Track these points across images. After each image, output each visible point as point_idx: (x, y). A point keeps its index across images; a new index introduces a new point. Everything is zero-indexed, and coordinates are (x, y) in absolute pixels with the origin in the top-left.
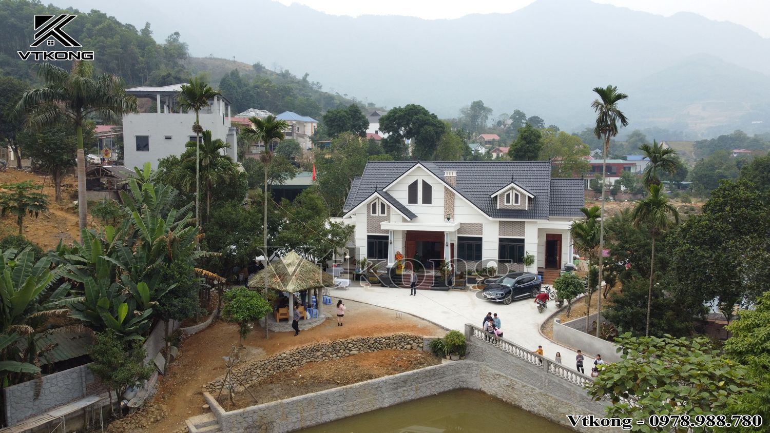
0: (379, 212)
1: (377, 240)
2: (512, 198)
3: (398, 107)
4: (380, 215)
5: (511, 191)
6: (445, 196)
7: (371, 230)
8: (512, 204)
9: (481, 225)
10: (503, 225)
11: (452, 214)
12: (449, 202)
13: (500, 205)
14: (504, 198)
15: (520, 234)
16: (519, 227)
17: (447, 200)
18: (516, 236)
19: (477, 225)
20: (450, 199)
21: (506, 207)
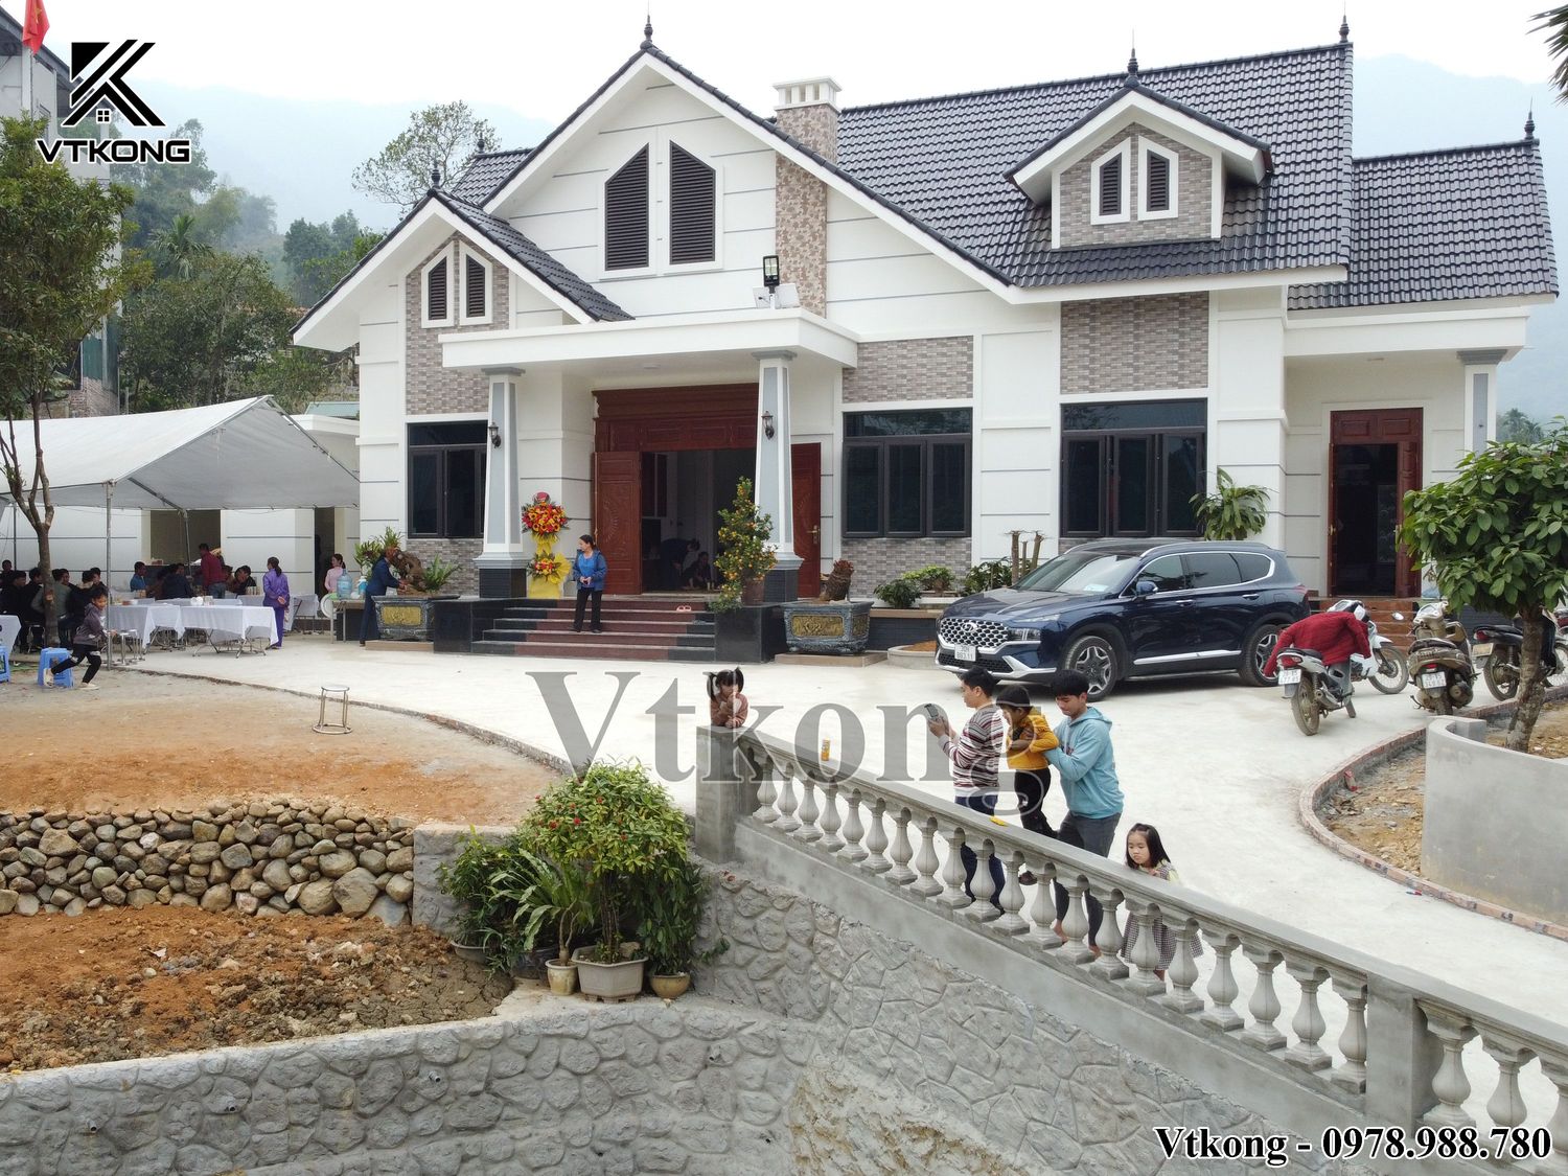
0: (457, 310)
1: (446, 449)
2: (1134, 184)
4: (465, 320)
5: (1124, 148)
6: (778, 213)
7: (424, 401)
8: (1134, 217)
9: (965, 344)
10: (1086, 336)
11: (813, 298)
12: (800, 238)
13: (1068, 229)
14: (1088, 191)
15: (1182, 377)
16: (1176, 336)
17: (790, 229)
18: (1159, 387)
19: (944, 345)
20: (805, 222)
21: (1101, 237)
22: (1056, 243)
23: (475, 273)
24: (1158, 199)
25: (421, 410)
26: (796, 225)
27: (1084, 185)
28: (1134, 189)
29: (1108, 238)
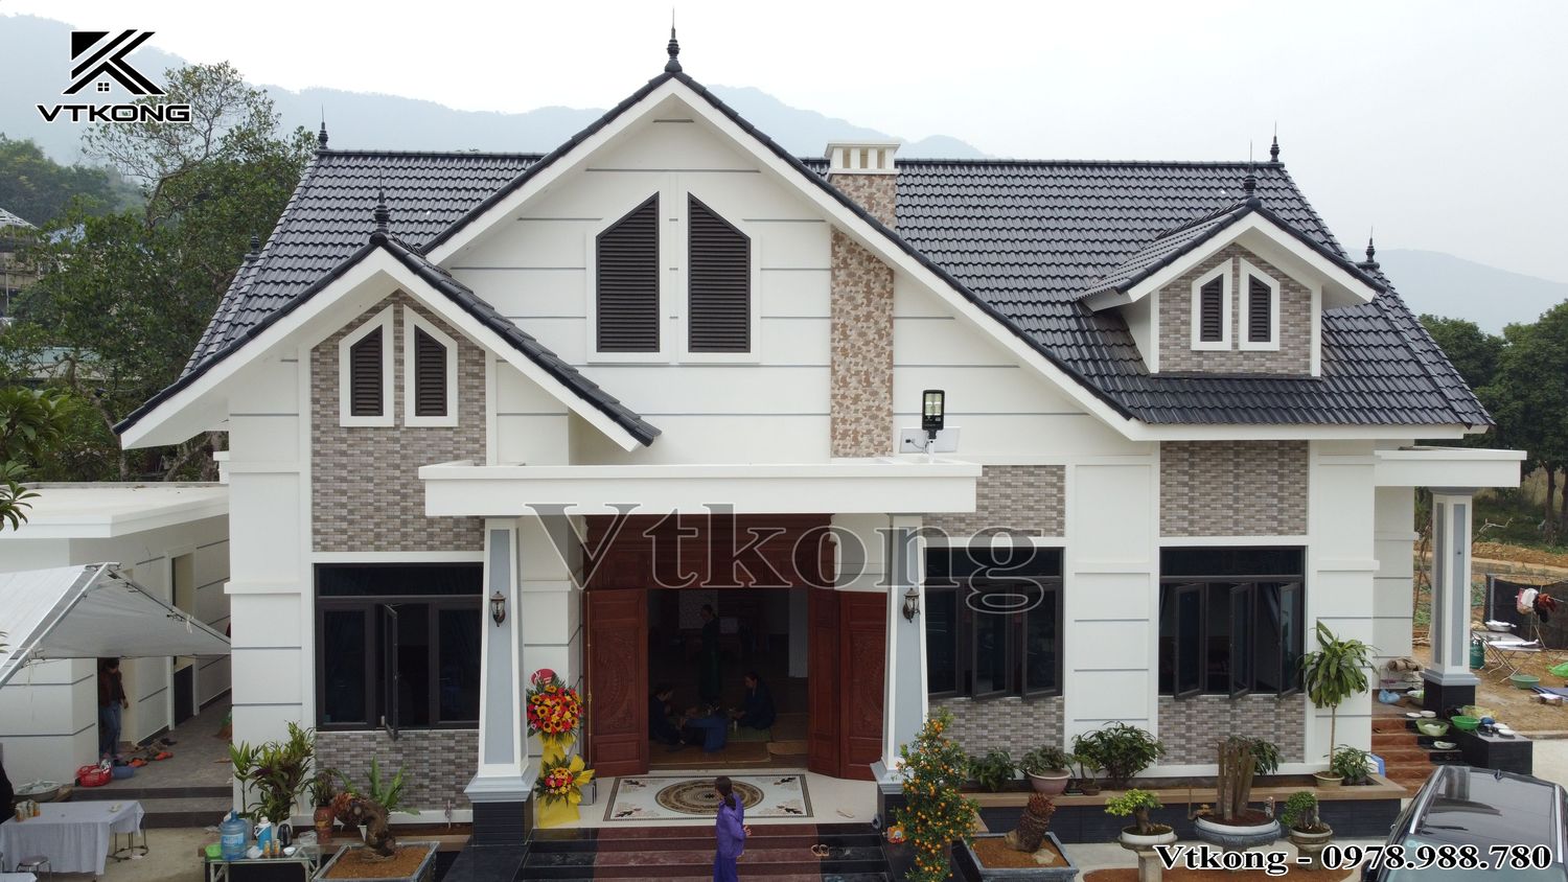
0: (399, 404)
1: (390, 600)
2: (1236, 309)
4: (411, 419)
5: (1225, 269)
6: (834, 302)
7: (344, 532)
8: (1235, 345)
9: (1053, 474)
10: (1185, 473)
11: (879, 408)
12: (862, 334)
13: (1167, 353)
14: (1188, 312)
15: (1282, 522)
16: (1276, 478)
17: (850, 323)
18: (1259, 532)
19: (1031, 474)
20: (868, 317)
21: (1200, 365)
22: (1152, 368)
23: (430, 356)
24: (1260, 330)
25: (338, 546)
26: (857, 319)
27: (1183, 305)
28: (1235, 315)
29: (1207, 366)
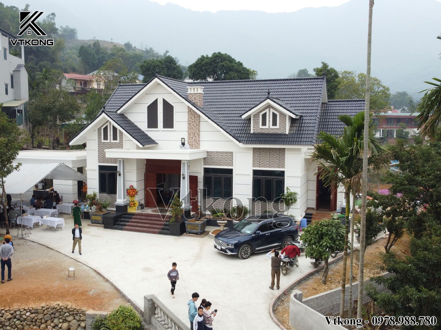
0: (110, 138)
1: (108, 172)
3: (205, 56)
4: (112, 141)
5: (267, 111)
6: (188, 119)
7: (103, 160)
8: (269, 127)
9: (231, 153)
10: (258, 154)
11: (196, 140)
12: (193, 125)
13: (254, 129)
14: (259, 120)
15: (279, 165)
16: (278, 156)
17: (191, 123)
18: (274, 167)
19: (227, 153)
20: (195, 121)
21: (262, 131)
22: (252, 132)
23: (115, 129)
24: (274, 124)
25: (102, 162)
26: (192, 122)
27: (258, 118)
28: (269, 120)
29: (263, 131)
